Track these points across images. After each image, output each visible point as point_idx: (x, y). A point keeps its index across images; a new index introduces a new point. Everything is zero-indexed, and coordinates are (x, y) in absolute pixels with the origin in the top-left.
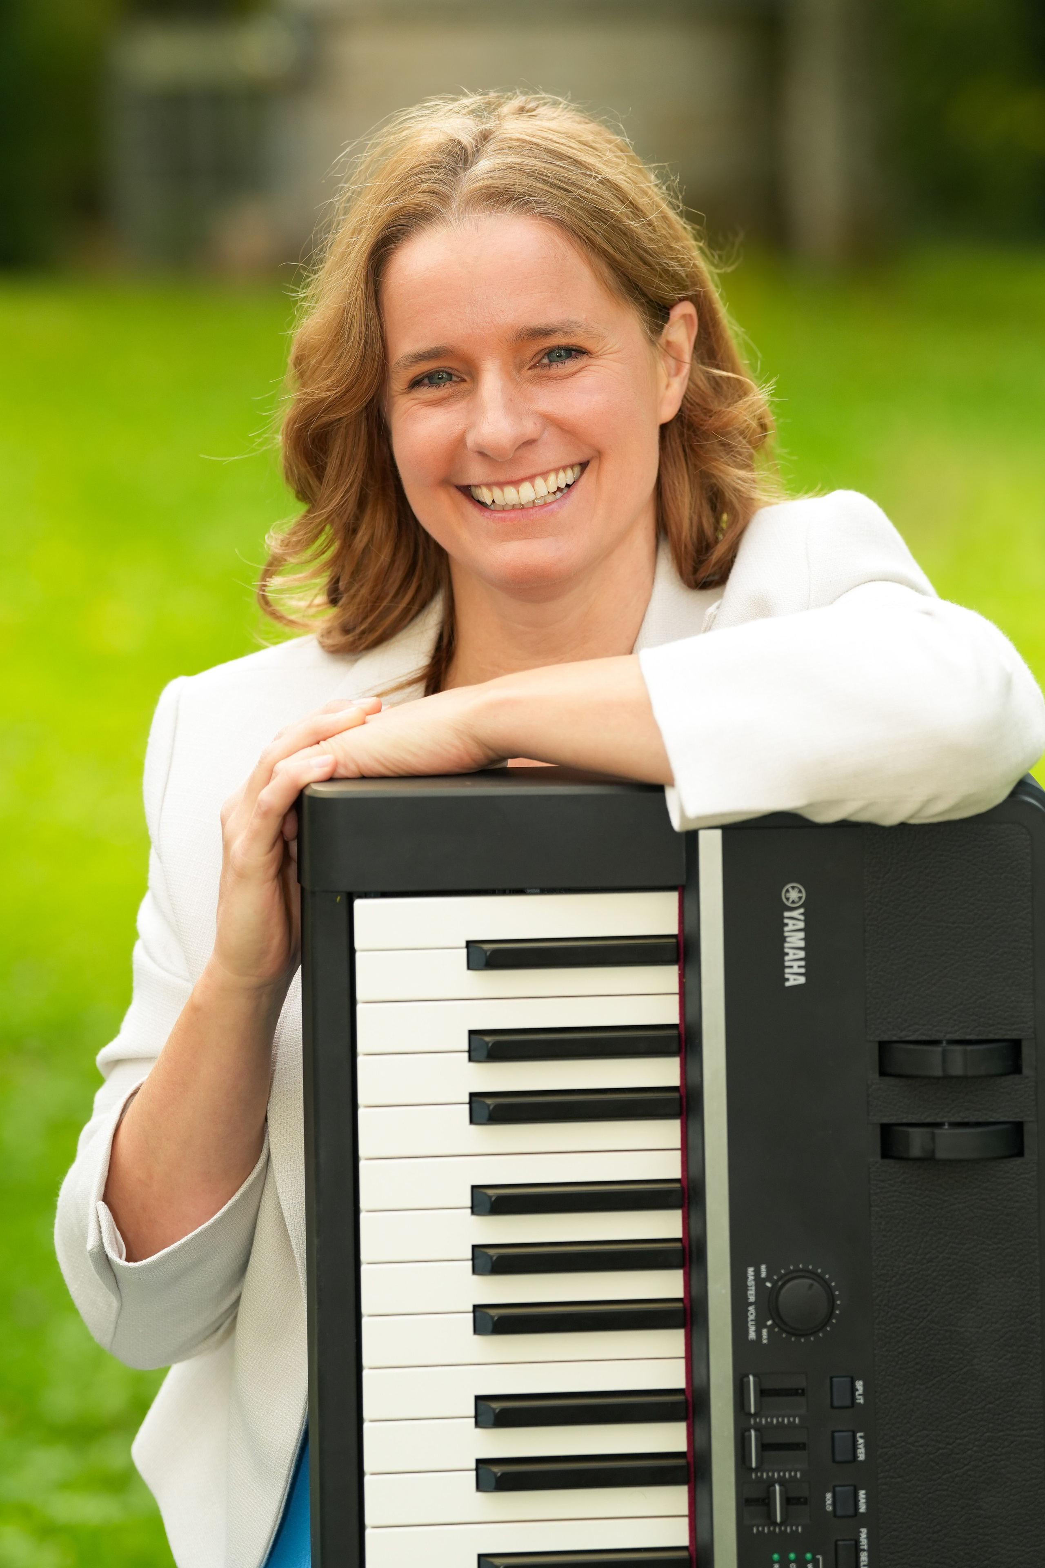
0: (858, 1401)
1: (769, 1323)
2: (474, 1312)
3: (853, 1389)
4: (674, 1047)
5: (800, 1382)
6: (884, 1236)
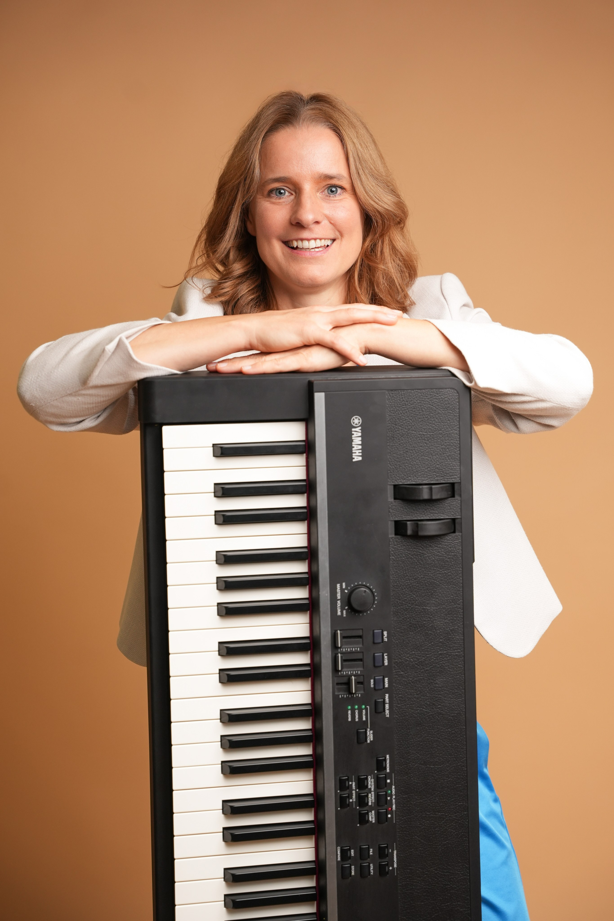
0: (385, 640)
1: (346, 608)
2: (217, 606)
3: (383, 635)
4: (304, 490)
5: (360, 633)
6: (396, 569)
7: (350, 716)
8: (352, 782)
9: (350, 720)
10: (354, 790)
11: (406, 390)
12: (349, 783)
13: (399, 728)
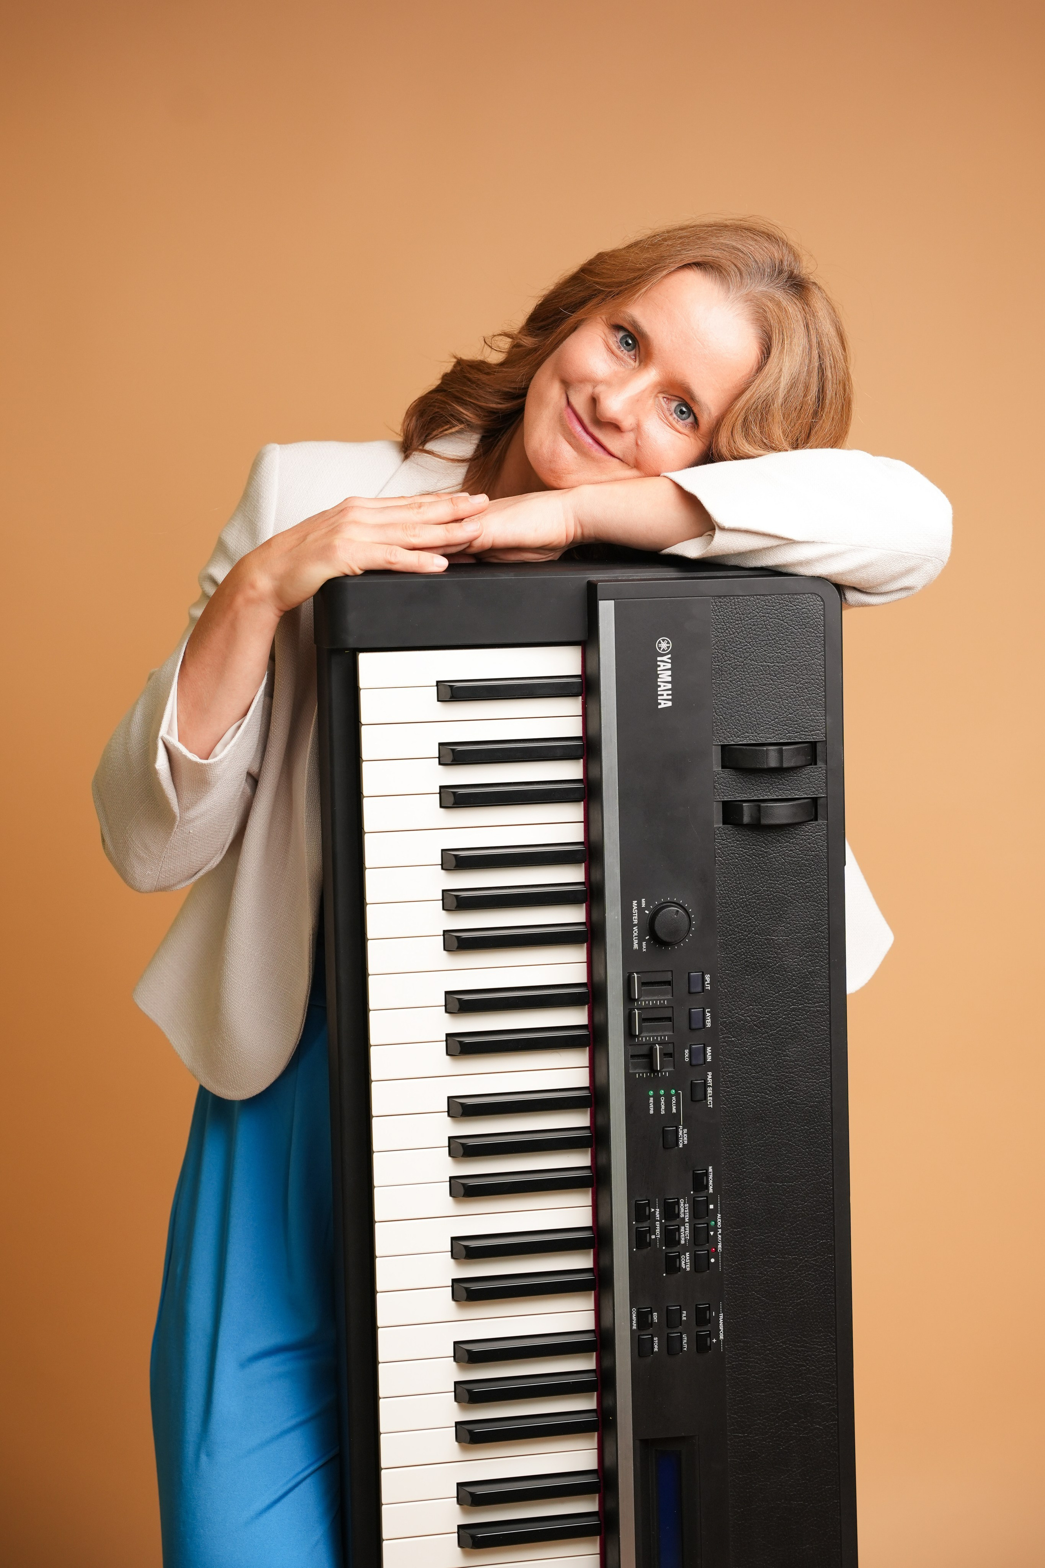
0: (706, 988)
1: (647, 938)
2: (444, 935)
3: (704, 980)
5: (668, 976)
6: (725, 877)
7: (652, 1106)
8: (655, 1208)
9: (652, 1112)
10: (658, 1221)
11: (742, 596)
12: (650, 1210)
13: (729, 1125)
